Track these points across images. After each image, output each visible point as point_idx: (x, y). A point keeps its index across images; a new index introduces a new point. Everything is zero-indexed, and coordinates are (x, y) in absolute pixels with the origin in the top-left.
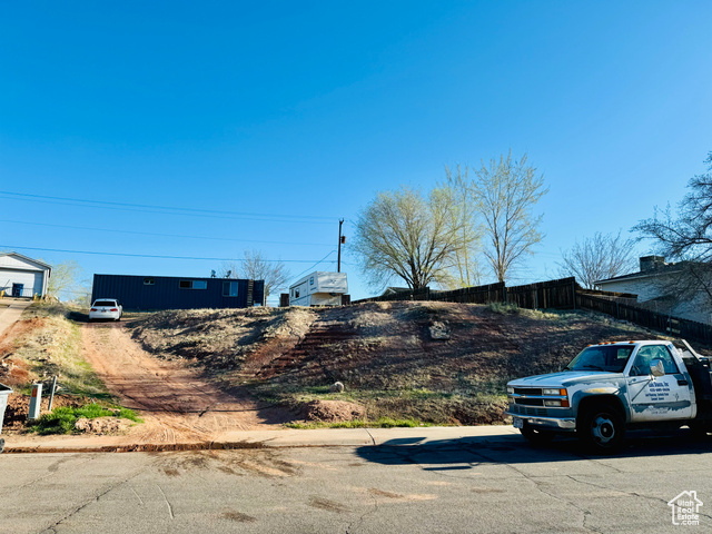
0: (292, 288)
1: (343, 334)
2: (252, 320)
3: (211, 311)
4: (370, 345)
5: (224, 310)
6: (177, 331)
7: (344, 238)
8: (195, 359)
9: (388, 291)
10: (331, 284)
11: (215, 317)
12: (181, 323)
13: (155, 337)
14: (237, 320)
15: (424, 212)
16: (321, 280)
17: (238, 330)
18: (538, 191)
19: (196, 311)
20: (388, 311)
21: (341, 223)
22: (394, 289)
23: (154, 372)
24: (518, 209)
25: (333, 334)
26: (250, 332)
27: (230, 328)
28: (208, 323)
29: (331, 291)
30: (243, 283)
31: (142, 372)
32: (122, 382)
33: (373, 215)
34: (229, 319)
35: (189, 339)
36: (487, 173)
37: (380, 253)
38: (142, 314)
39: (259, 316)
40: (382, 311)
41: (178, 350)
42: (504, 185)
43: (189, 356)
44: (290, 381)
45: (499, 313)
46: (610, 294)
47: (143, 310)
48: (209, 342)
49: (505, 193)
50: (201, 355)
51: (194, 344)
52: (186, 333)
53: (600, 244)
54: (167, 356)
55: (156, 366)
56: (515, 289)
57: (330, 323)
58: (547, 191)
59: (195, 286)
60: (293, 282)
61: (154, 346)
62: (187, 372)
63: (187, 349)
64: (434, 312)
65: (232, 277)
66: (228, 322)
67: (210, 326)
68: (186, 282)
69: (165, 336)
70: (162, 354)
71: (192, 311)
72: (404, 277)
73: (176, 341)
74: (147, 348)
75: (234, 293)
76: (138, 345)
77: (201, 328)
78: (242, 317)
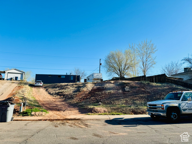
0: (87, 77)
1: (101, 90)
2: (77, 86)
3: (66, 84)
4: (109, 93)
5: (70, 83)
6: (57, 89)
7: (101, 64)
8: (62, 96)
9: (113, 78)
10: (98, 76)
11: (67, 85)
12: (58, 87)
13: (52, 91)
14: (73, 86)
15: (123, 56)
16: (95, 75)
17: (73, 89)
18: (155, 50)
19: (62, 84)
20: (113, 83)
21: (100, 60)
22: (115, 77)
23: (52, 100)
24: (149, 55)
25: (98, 90)
26: (76, 89)
27: (71, 88)
28: (65, 87)
29: (98, 78)
30: (74, 76)
31: (48, 100)
32: (43, 102)
33: (109, 57)
34: (71, 86)
35: (61, 91)
36: (140, 45)
37: (111, 67)
38: (48, 84)
39: (79, 85)
40: (112, 83)
41: (58, 94)
42: (145, 48)
43: (60, 95)
44: (87, 102)
45: (144, 84)
46: (175, 78)
47: (48, 83)
48: (66, 92)
49: (145, 51)
50: (64, 95)
51: (62, 92)
52: (60, 89)
53: (172, 65)
54: (55, 95)
55: (52, 98)
56: (148, 77)
57: (98, 87)
58: (157, 50)
59: (62, 77)
60: (87, 76)
61: (51, 93)
62: (60, 100)
63: (60, 94)
64: (126, 84)
65: (71, 75)
66: (71, 87)
67: (66, 88)
68: (60, 76)
69: (54, 90)
70: (53, 95)
71: (61, 84)
72: (118, 74)
73: (57, 92)
74: (50, 93)
75: (72, 79)
76: (47, 93)
77: (63, 88)
78: (74, 85)
